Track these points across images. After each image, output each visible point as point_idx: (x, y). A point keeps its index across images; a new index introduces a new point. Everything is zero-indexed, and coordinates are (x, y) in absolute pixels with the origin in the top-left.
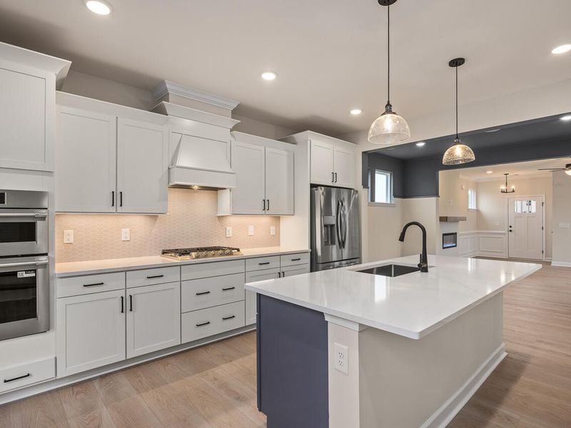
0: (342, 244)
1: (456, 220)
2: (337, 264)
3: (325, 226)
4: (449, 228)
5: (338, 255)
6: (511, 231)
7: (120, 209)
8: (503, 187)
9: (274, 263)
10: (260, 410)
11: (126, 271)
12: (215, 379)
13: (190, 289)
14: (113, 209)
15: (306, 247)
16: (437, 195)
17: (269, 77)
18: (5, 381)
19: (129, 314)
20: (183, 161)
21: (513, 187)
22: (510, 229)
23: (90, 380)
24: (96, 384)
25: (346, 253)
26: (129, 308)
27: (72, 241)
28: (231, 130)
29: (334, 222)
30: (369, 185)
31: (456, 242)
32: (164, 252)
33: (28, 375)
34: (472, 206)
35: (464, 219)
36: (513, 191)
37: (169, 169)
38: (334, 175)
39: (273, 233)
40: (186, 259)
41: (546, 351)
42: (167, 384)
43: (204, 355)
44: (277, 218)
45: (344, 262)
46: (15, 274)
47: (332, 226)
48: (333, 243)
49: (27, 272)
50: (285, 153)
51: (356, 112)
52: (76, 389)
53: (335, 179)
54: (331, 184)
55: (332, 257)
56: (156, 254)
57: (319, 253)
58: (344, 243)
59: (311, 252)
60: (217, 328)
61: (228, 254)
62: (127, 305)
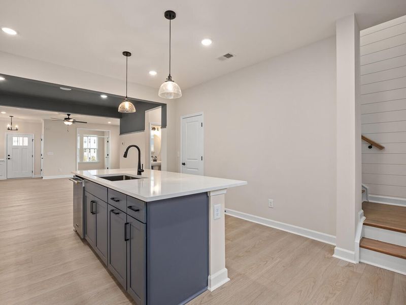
6: (9, 159)
8: (9, 126)
21: (17, 126)
22: (8, 157)
36: (17, 130)
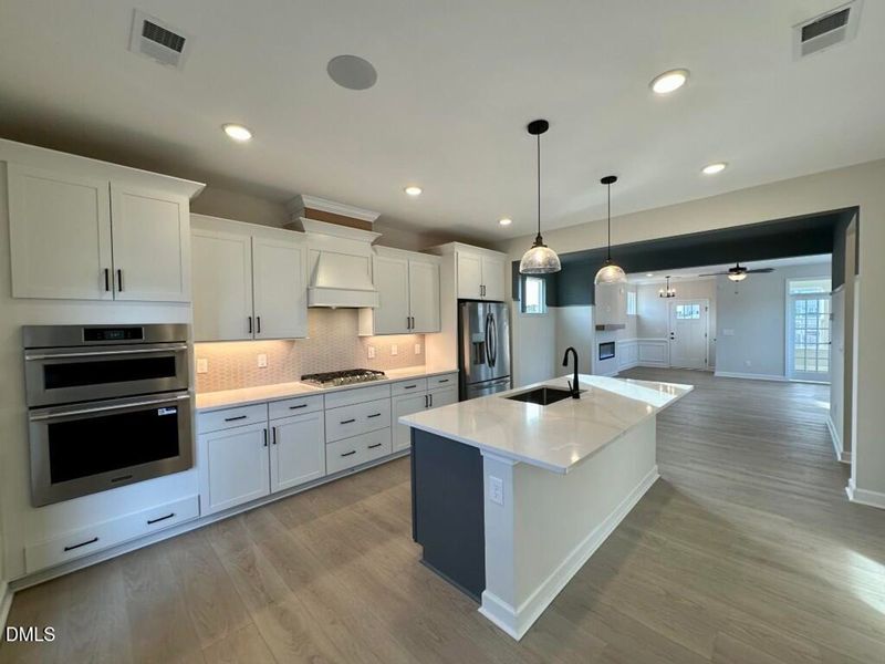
0: (492, 363)
1: (613, 328)
2: (486, 383)
3: (475, 344)
4: (606, 337)
5: (487, 375)
6: (672, 338)
7: (257, 336)
9: (421, 386)
10: (416, 541)
11: (268, 402)
12: (366, 511)
13: (334, 418)
14: (250, 336)
15: (454, 367)
16: (593, 303)
17: (414, 192)
18: (149, 523)
19: (273, 447)
20: (322, 281)
21: (674, 291)
22: (672, 336)
23: (234, 517)
24: (241, 520)
25: (495, 372)
26: (272, 441)
27: (205, 370)
28: (373, 244)
29: (483, 340)
30: (520, 297)
31: (613, 352)
32: (303, 378)
33: (172, 515)
34: (631, 311)
35: (623, 327)
37: (308, 289)
38: (483, 288)
39: (417, 351)
40: (330, 386)
41: (698, 471)
42: (316, 517)
43: (350, 486)
44: (422, 336)
45: (493, 382)
46: (156, 411)
47: (481, 344)
48: (482, 361)
49: (168, 409)
50: (430, 266)
51: (505, 222)
52: (221, 527)
53: (483, 294)
54: (479, 298)
55: (480, 376)
56: (294, 380)
57: (468, 372)
58: (494, 361)
59: (460, 373)
60: (363, 457)
61: (372, 379)
62: (270, 437)
